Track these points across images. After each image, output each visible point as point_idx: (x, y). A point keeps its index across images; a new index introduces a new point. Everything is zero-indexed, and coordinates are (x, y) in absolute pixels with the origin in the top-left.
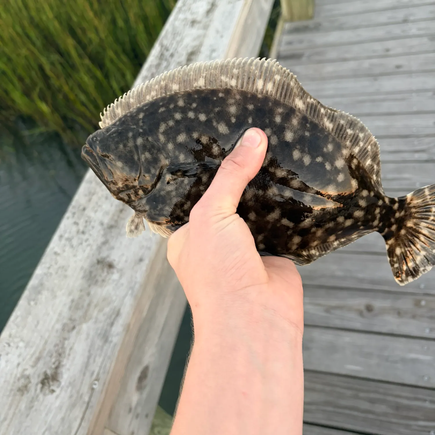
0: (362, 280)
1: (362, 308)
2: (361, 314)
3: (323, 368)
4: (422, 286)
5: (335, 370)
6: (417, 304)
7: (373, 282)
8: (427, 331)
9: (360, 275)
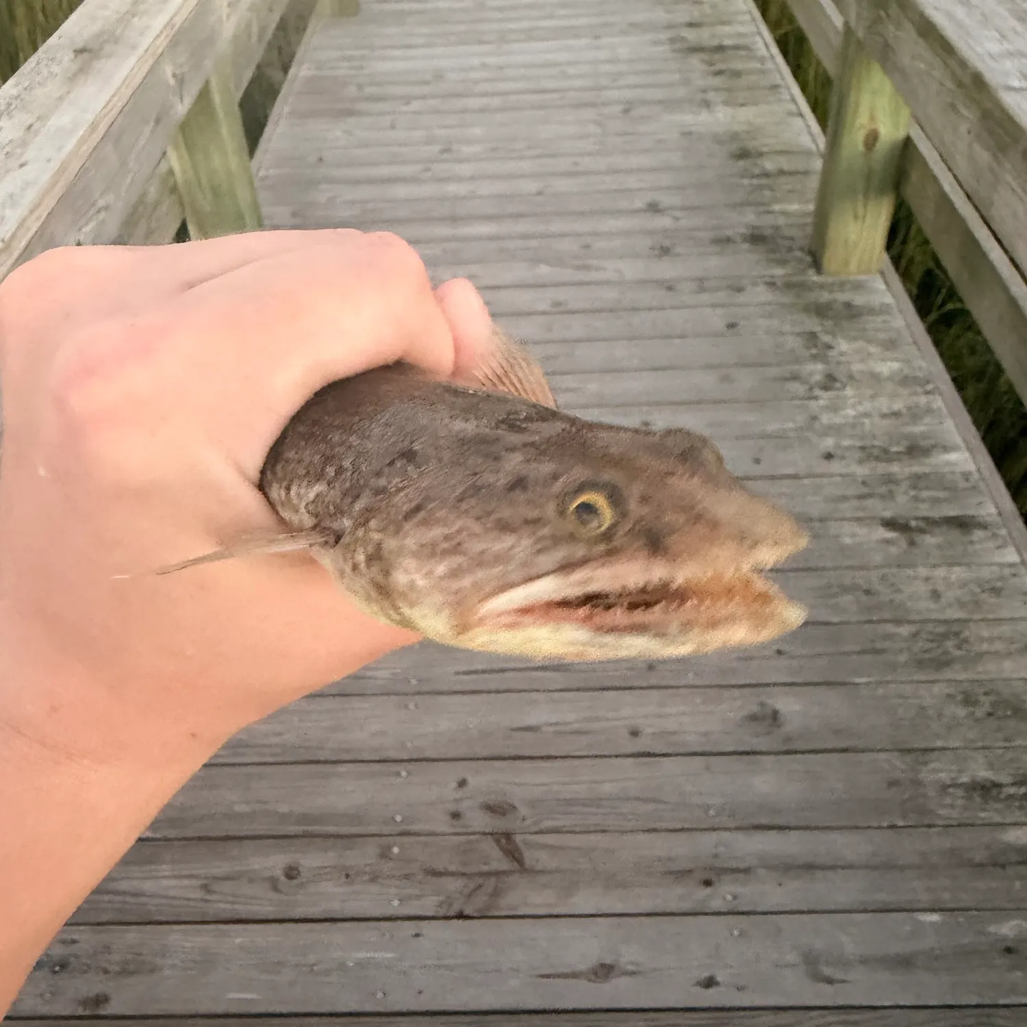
0: (284, 818)
1: (279, 873)
2: (274, 884)
3: (178, 1008)
4: (398, 818)
5: (206, 1007)
6: (385, 854)
7: (305, 819)
8: (396, 903)
9: (284, 809)
